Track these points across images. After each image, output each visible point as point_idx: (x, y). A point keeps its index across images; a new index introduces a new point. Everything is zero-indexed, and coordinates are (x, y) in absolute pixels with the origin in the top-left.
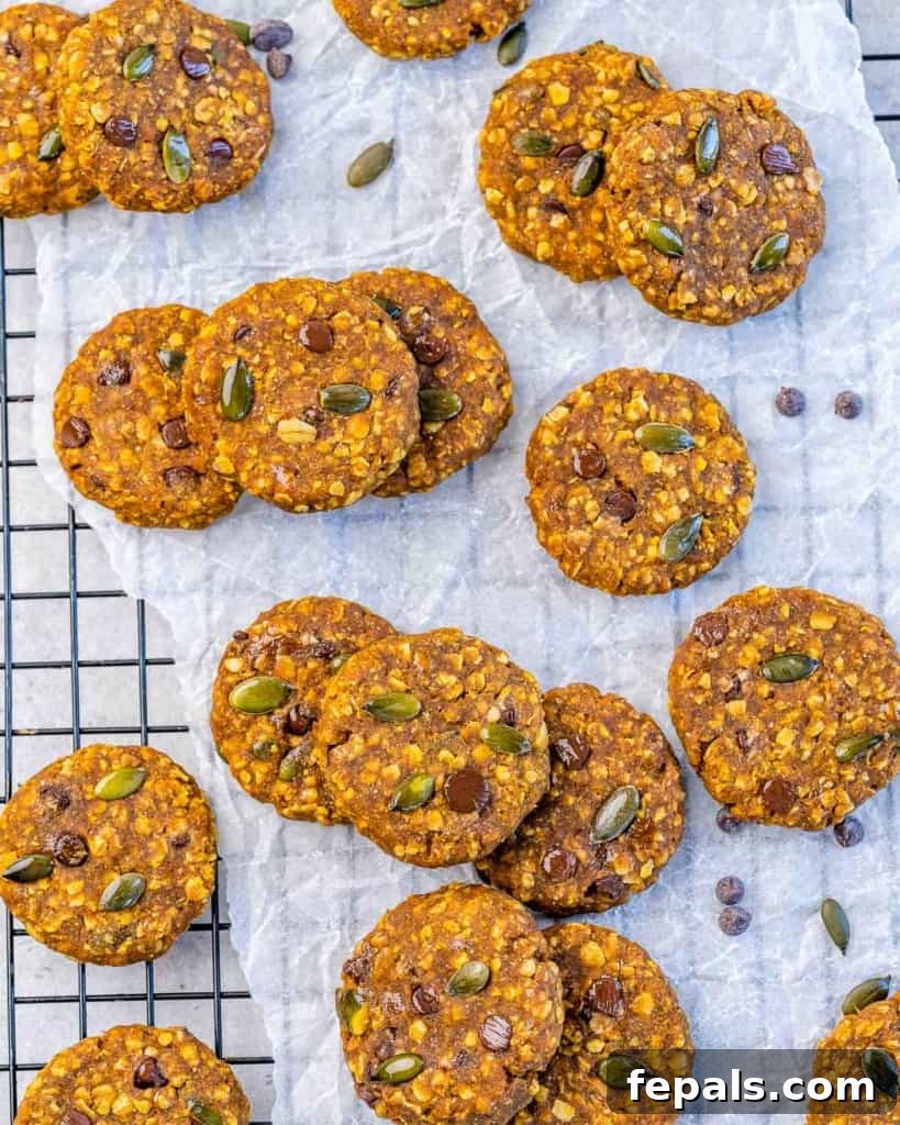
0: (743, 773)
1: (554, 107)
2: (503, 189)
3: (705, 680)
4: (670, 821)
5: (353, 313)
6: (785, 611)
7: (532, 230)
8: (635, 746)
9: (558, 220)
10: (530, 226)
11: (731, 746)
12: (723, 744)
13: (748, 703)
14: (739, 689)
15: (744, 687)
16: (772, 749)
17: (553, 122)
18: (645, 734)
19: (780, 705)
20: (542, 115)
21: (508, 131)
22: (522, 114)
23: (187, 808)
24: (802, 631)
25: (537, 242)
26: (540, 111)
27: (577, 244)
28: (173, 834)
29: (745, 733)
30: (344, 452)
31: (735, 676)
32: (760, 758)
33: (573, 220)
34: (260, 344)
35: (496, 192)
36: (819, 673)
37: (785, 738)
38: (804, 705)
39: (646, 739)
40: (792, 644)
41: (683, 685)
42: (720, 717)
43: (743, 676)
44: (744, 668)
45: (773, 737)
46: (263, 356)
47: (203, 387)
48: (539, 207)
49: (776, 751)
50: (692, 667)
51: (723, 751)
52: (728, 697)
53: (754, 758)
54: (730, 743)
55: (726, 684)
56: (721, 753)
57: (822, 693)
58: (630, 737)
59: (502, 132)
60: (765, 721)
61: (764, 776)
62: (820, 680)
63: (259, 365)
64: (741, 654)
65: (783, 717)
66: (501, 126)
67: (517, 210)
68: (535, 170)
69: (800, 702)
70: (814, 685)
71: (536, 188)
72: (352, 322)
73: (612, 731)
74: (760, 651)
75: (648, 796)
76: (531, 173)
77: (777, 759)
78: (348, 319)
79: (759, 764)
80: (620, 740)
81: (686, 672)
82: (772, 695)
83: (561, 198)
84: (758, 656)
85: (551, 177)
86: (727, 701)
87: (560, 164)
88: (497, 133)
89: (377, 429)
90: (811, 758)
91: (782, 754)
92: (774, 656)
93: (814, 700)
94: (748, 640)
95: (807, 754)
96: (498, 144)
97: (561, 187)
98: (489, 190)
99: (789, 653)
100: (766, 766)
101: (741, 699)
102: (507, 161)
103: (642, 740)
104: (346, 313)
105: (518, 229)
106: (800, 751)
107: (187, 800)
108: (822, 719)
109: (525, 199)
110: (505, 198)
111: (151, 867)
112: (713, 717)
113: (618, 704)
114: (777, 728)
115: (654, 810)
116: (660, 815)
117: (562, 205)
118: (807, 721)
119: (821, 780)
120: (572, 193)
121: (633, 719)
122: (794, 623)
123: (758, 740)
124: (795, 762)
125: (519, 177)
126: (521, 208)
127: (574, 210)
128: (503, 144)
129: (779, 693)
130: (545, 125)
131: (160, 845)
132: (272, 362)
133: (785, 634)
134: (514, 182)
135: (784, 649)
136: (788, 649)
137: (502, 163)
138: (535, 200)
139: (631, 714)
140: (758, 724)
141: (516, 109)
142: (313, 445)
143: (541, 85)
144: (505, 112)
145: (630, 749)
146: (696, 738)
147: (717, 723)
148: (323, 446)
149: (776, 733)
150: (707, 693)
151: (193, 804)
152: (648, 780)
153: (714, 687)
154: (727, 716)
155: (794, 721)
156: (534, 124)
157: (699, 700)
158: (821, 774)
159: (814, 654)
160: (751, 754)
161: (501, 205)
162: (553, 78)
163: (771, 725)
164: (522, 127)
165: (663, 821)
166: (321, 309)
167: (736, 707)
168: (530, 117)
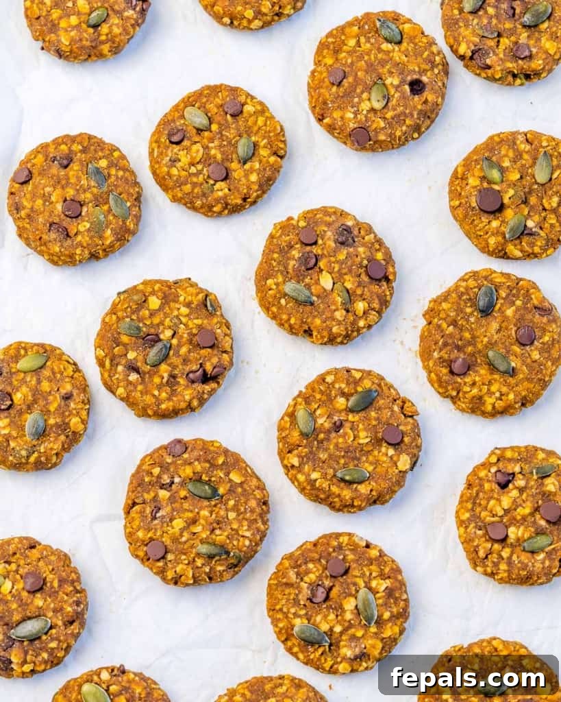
0: (145, 529)
1: (149, 310)
2: (106, 350)
3: (156, 471)
4: (56, 651)
6: (220, 461)
7: (118, 379)
8: (65, 602)
9: (134, 377)
10: (117, 376)
11: (148, 512)
12: (144, 508)
13: (171, 495)
14: (171, 486)
15: (174, 486)
16: (168, 526)
17: (146, 319)
18: (75, 599)
19: (186, 506)
20: (141, 313)
21: (118, 317)
22: (129, 309)
23: (72, 377)
24: (222, 476)
25: (118, 387)
26: (139, 311)
27: (142, 393)
28: (63, 391)
29: (160, 509)
31: (173, 478)
32: (159, 527)
33: (143, 379)
35: (102, 352)
36: (217, 501)
37: (178, 523)
38: (198, 513)
39: (74, 601)
40: (213, 479)
41: (144, 468)
42: (152, 494)
43: (177, 480)
44: (180, 477)
45: (171, 520)
48: (125, 367)
49: (169, 528)
50: (154, 460)
51: (142, 512)
52: (162, 487)
53: (155, 525)
54: (148, 510)
55: (166, 479)
56: (140, 512)
57: (211, 513)
58: (67, 595)
59: (114, 317)
60: (173, 510)
61: (154, 537)
62: (215, 506)
64: (183, 468)
65: (184, 513)
66: (115, 314)
67: (111, 365)
68: (128, 344)
69: (197, 510)
70: (210, 506)
71: (126, 355)
73: (60, 586)
74: (194, 473)
75: (54, 631)
76: (125, 345)
77: (167, 532)
79: (156, 530)
80: (61, 593)
81: (149, 460)
82: (185, 498)
83: (139, 364)
84: (192, 474)
85: (136, 350)
86: (161, 488)
87: (144, 344)
88: (111, 317)
90: (185, 542)
91: (171, 531)
92: (200, 480)
93: (205, 513)
94: (190, 464)
95: (184, 539)
96: (110, 323)
97: (140, 358)
98: (98, 349)
99: (208, 483)
100: (159, 533)
101: (168, 491)
102: (113, 335)
103: (71, 601)
105: (110, 376)
106: (181, 536)
107: (72, 373)
108: (203, 525)
109: (118, 360)
110: (106, 356)
111: (49, 411)
112: (148, 492)
113: (73, 575)
114: (177, 517)
115: (52, 639)
116: (53, 645)
117: (138, 368)
118: (194, 522)
119: (183, 557)
120: (146, 363)
121: (75, 587)
122: (222, 470)
123: (163, 517)
124: (175, 540)
125: (117, 346)
126: (114, 365)
127: (145, 373)
128: (113, 325)
129: (189, 499)
130: (140, 320)
131: (56, 397)
133: (212, 472)
134: (114, 348)
135: (207, 479)
136: (210, 480)
137: (110, 335)
138: (123, 362)
139: (76, 584)
140: (169, 509)
141: (126, 306)
143: (145, 295)
144: (119, 306)
145: (62, 601)
146: (133, 497)
147: (148, 497)
149: (175, 519)
150: (153, 478)
151: (75, 375)
152: (60, 623)
153: (159, 477)
154: (156, 496)
155: (188, 518)
156: (134, 317)
157: (147, 479)
158: (185, 554)
159: (221, 491)
160: (156, 522)
161: (102, 360)
162: (153, 293)
163: (175, 513)
164: (127, 317)
165: (53, 649)
167: (164, 494)
168: (133, 312)
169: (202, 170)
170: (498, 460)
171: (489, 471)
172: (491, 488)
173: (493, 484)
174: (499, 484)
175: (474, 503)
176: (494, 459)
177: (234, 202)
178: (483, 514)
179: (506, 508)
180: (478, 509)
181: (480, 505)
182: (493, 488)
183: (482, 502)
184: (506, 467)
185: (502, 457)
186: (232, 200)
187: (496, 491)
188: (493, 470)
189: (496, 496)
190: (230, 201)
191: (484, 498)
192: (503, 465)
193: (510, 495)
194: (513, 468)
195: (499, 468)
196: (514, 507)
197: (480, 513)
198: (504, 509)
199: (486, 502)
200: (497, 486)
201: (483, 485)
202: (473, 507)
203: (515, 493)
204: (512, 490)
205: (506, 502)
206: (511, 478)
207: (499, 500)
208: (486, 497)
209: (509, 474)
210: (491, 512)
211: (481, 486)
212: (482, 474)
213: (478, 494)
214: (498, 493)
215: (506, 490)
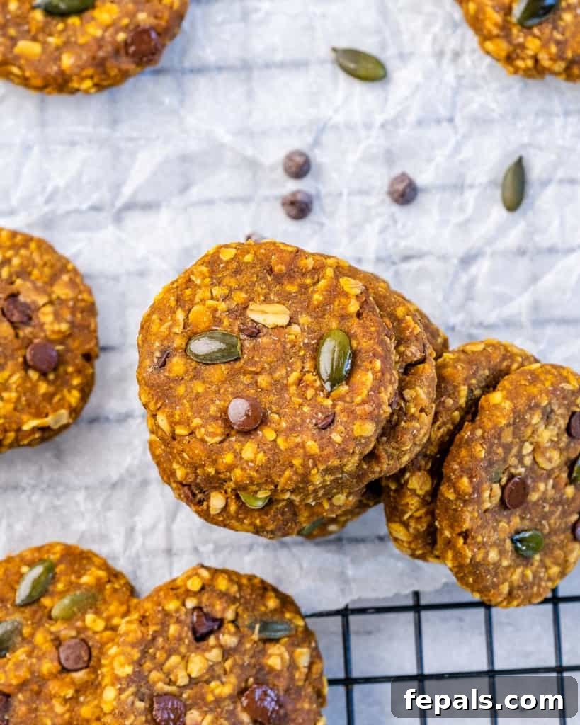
5: (203, 441)
30: (217, 291)
34: (306, 409)
46: (303, 396)
47: (369, 366)
63: (307, 386)
72: (203, 430)
78: (208, 434)
89: (180, 315)
104: (210, 440)
132: (293, 389)
142: (252, 300)
148: (240, 297)
166: (237, 446)
169: (523, 465)
170: (203, 588)
171: (184, 604)
172: (180, 634)
173: (186, 628)
174: (194, 631)
175: (144, 653)
176: (194, 585)
177: (467, 515)
178: (155, 675)
179: (193, 675)
180: (148, 665)
181: (154, 657)
182: (184, 635)
183: (158, 655)
184: (213, 606)
185: (209, 585)
186: (471, 513)
187: (187, 641)
188: (191, 603)
189: (183, 650)
190: (470, 508)
191: (163, 648)
192: (208, 599)
193: (208, 655)
194: (224, 610)
195: (200, 602)
196: (207, 677)
197: (150, 672)
198: (189, 675)
199: (165, 656)
200: (190, 634)
201: (168, 626)
202: (140, 659)
203: (215, 655)
204: (213, 647)
205: (197, 665)
206: (216, 627)
207: (185, 658)
208: (167, 646)
209: (214, 620)
210: (168, 674)
211: (164, 626)
212: (172, 605)
213: (154, 639)
214: (188, 646)
215: (203, 644)
